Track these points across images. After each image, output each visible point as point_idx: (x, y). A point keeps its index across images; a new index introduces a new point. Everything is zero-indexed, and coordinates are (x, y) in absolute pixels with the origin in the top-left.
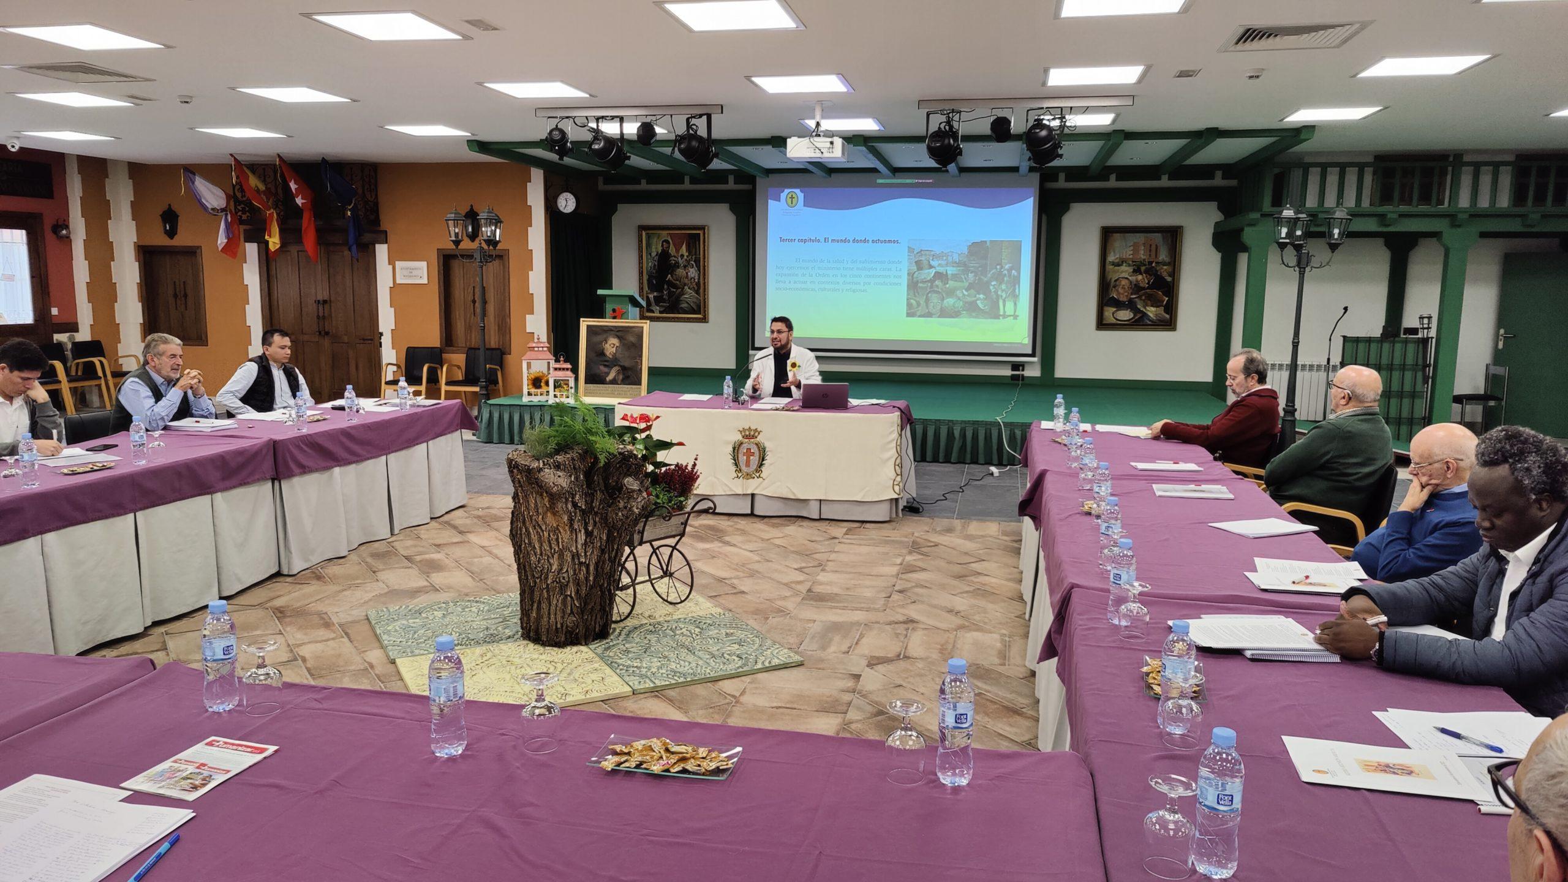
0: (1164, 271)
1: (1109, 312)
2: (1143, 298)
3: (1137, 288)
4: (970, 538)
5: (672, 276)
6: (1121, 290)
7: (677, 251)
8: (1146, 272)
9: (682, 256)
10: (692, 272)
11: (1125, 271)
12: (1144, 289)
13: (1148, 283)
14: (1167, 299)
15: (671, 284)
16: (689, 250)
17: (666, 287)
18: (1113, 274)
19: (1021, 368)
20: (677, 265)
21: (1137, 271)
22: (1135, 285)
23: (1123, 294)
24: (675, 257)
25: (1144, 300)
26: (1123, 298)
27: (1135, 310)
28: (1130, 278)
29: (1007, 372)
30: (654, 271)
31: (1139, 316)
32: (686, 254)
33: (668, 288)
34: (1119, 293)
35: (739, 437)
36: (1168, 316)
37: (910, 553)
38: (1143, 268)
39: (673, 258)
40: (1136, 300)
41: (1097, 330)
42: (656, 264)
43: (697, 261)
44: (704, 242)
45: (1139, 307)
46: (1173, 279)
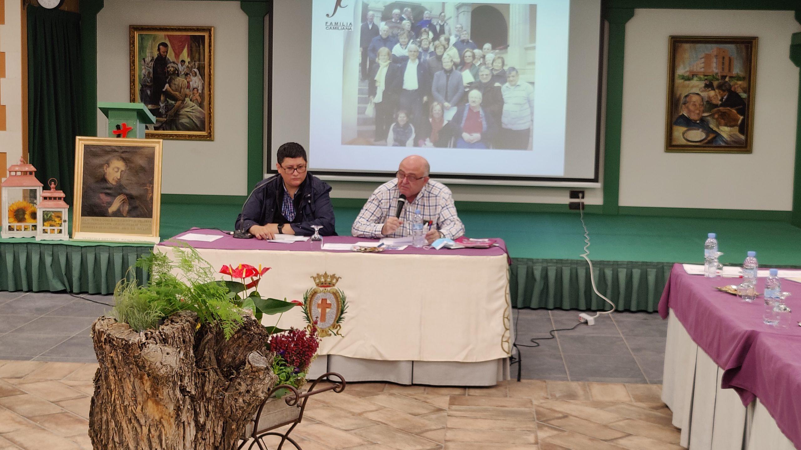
0: (738, 86)
1: (679, 131)
2: (716, 116)
3: (710, 105)
4: (598, 405)
5: (170, 86)
6: (692, 108)
7: (177, 55)
8: (720, 87)
9: (183, 62)
10: (196, 81)
11: (697, 86)
12: (716, 106)
13: (721, 100)
14: (742, 117)
15: (168, 95)
16: (191, 54)
17: (162, 98)
18: (683, 89)
19: (580, 195)
20: (176, 73)
21: (709, 86)
22: (707, 101)
23: (694, 112)
24: (174, 63)
25: (717, 119)
26: (694, 117)
27: (709, 131)
28: (702, 94)
29: (566, 200)
30: (149, 80)
31: (712, 136)
32: (187, 60)
33: (166, 100)
34: (689, 111)
35: (311, 285)
36: (743, 137)
37: (540, 427)
38: (715, 83)
39: (172, 65)
40: (709, 118)
41: (666, 152)
42: (151, 70)
43: (201, 69)
44: (210, 46)
45: (711, 126)
46: (749, 96)
